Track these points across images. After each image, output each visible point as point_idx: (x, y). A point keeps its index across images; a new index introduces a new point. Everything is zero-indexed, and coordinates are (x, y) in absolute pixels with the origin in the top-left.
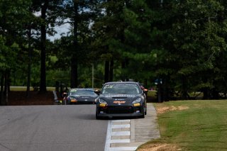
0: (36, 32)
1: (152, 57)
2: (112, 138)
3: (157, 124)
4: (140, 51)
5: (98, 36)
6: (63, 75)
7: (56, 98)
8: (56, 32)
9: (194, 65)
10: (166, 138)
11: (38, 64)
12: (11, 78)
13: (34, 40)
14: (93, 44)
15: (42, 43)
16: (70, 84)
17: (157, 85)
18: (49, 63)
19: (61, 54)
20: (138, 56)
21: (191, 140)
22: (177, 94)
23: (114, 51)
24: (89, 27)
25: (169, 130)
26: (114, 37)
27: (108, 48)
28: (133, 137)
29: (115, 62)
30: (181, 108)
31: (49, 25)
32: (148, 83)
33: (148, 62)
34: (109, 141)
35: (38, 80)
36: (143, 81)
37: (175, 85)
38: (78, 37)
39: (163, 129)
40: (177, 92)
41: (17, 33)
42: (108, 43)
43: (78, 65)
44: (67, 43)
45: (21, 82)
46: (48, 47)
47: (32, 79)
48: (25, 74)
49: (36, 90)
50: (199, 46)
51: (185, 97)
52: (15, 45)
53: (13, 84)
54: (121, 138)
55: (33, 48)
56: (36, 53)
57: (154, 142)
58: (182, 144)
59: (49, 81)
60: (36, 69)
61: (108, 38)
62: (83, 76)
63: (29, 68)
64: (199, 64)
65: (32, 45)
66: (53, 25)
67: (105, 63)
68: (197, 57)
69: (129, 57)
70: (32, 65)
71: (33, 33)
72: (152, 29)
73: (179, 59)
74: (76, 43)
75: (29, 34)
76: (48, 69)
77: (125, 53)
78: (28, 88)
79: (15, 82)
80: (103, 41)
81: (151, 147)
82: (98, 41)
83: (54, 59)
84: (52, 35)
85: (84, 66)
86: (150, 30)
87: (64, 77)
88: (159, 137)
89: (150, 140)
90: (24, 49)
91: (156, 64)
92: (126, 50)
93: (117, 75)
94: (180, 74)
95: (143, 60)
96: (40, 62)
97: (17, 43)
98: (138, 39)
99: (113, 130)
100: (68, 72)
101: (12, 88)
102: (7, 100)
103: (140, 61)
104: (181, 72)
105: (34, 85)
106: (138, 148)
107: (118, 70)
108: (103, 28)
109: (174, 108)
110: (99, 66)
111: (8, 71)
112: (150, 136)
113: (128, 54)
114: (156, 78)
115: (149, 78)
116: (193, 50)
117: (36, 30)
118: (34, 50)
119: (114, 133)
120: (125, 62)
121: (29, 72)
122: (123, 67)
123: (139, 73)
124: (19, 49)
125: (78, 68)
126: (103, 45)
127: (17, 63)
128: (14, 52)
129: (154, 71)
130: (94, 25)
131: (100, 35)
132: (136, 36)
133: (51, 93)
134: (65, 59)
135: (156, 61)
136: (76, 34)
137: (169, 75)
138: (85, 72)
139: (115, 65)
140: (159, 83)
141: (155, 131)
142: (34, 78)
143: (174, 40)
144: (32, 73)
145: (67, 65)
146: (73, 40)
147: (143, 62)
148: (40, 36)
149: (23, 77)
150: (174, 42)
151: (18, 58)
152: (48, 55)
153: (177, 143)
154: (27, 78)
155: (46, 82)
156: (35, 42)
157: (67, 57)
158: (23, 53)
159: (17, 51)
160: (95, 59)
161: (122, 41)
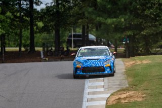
0: (25, 3)
1: (120, 21)
2: (89, 87)
3: (126, 76)
4: (110, 17)
5: (75, 5)
6: (48, 37)
7: (42, 57)
8: (41, 3)
9: (154, 27)
10: (133, 86)
11: (28, 29)
12: (6, 41)
13: (24, 9)
14: (72, 12)
15: (31, 12)
16: (54, 45)
17: (125, 44)
18: (37, 28)
19: (46, 20)
20: (109, 21)
21: (153, 88)
22: (141, 51)
23: (88, 17)
25: (136, 79)
26: (88, 6)
27: (84, 15)
28: (106, 87)
29: (90, 25)
30: (144, 62)
32: (118, 42)
33: (117, 25)
34: (87, 90)
35: (28, 42)
36: (113, 41)
37: (140, 43)
38: (60, 6)
39: (130, 79)
40: (141, 49)
41: (10, 4)
42: (84, 10)
43: (60, 29)
44: (51, 11)
45: (14, 44)
46: (36, 15)
47: (23, 42)
48: (17, 38)
49: (26, 50)
50: (158, 11)
51: (148, 53)
52: (9, 14)
53: (8, 45)
54: (97, 87)
55: (23, 16)
56: (26, 20)
57: (124, 90)
58: (146, 91)
59: (37, 43)
60: (26, 33)
61: (84, 7)
62: (64, 38)
63: (21, 32)
64: (158, 26)
65: (22, 14)
67: (82, 27)
68: (156, 20)
69: (102, 21)
70: (23, 30)
71: (23, 4)
73: (142, 22)
74: (57, 12)
75: (20, 5)
76: (36, 33)
77: (98, 18)
78: (20, 49)
79: (9, 44)
80: (80, 9)
81: (121, 94)
82: (76, 9)
83: (41, 24)
84: (38, 5)
85: (66, 30)
87: (49, 39)
88: (128, 86)
89: (120, 89)
90: (16, 17)
91: (124, 27)
92: (99, 16)
94: (143, 35)
95: (113, 23)
96: (29, 27)
97: (10, 12)
98: (109, 6)
99: (90, 81)
100: (52, 35)
101: (8, 49)
102: (3, 58)
103: (110, 25)
104: (144, 33)
105: (25, 46)
106: (111, 95)
109: (139, 62)
110: (77, 29)
111: (3, 35)
112: (120, 85)
113: (101, 18)
114: (124, 38)
115: (118, 38)
116: (153, 14)
117: (26, 1)
118: (24, 17)
119: (90, 84)
120: (99, 26)
121: (20, 36)
122: (97, 30)
123: (109, 34)
124: (12, 17)
125: (60, 32)
126: (80, 12)
127: (11, 28)
128: (9, 20)
129: (122, 32)
131: (77, 5)
132: (107, 4)
133: (39, 52)
134: (49, 24)
135: (123, 24)
136: (58, 4)
137: (134, 35)
138: (66, 35)
139: (90, 28)
140: (126, 42)
141: (124, 81)
142: (25, 40)
143: (138, 7)
144: (23, 36)
145: (51, 29)
146: (56, 9)
147: (113, 25)
148: (28, 6)
149: (16, 40)
150: (138, 9)
151: (12, 25)
152: (35, 22)
153: (142, 90)
154: (19, 40)
155: (35, 44)
156: (24, 11)
157: (51, 23)
158: (15, 20)
159: (10, 18)
160: (74, 24)
161: (96, 9)
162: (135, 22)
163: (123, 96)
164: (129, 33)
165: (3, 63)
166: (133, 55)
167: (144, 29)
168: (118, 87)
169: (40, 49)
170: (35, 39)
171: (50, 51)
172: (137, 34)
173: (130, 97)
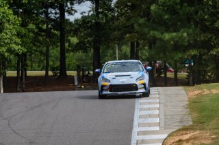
0: (54, 12)
1: (182, 36)
2: (139, 125)
3: (189, 110)
4: (168, 30)
5: (121, 15)
6: (84, 58)
7: (76, 84)
8: (76, 11)
10: (199, 124)
11: (57, 46)
12: (27, 62)
13: (52, 20)
14: (116, 23)
15: (61, 23)
17: (188, 67)
18: (69, 46)
19: (82, 34)
20: (167, 36)
22: (210, 77)
23: (139, 30)
24: (112, 5)
25: (202, 115)
26: (139, 15)
27: (133, 27)
28: (162, 124)
29: (141, 42)
30: (214, 91)
31: (69, 4)
33: (178, 42)
34: (136, 129)
35: (58, 64)
36: (172, 62)
37: (208, 66)
38: (100, 16)
39: (195, 115)
40: (209, 74)
41: (34, 13)
42: (133, 22)
43: (101, 47)
44: (88, 22)
45: (39, 66)
46: (68, 28)
47: (51, 63)
48: (42, 58)
49: (55, 75)
52: (31, 26)
53: (30, 68)
54: (150, 125)
55: (51, 29)
56: (55, 34)
57: (186, 129)
58: (216, 131)
59: (69, 65)
60: (55, 52)
61: (133, 17)
63: (48, 51)
65: (50, 26)
66: (72, 4)
67: (130, 44)
69: (157, 36)
70: (51, 47)
71: (51, 13)
72: (181, 6)
73: (211, 37)
74: (97, 23)
75: (47, 13)
76: (68, 51)
77: (152, 32)
78: (47, 73)
79: (32, 66)
80: (128, 19)
81: (182, 134)
82: (122, 20)
83: (74, 40)
84: (72, 14)
85: (108, 47)
86: (179, 7)
87: (85, 60)
88: (191, 123)
89: (181, 127)
90: (41, 30)
91: (186, 44)
92: (154, 29)
93: (143, 57)
94: (213, 54)
95: (172, 39)
96: (59, 44)
97: (33, 23)
98: (166, 17)
99: (141, 117)
100: (90, 54)
101: (29, 73)
102: (24, 86)
103: (169, 41)
104: (213, 52)
105: (53, 70)
106: (168, 136)
107: (144, 52)
108: (127, 6)
109: (207, 92)
110: (124, 47)
111: (24, 54)
112: (181, 122)
113: (156, 33)
114: (187, 59)
115: (179, 59)
117: (54, 9)
118: (53, 31)
119: (141, 121)
120: (152, 42)
121: (47, 55)
122: (150, 48)
123: (167, 53)
124: (36, 30)
125: (101, 51)
126: (128, 24)
127: (35, 45)
128: (31, 34)
129: (184, 51)
130: (117, 3)
131: (124, 14)
132: (164, 13)
133: (72, 77)
134: (86, 40)
135: (186, 40)
136: (98, 13)
137: (201, 55)
138: (108, 54)
139: (141, 46)
140: (190, 64)
141: (186, 117)
142: (53, 61)
143: (206, 17)
144: (51, 56)
145: (88, 47)
146: (95, 20)
147: (172, 42)
148: (58, 15)
149: (41, 61)
150: (206, 20)
151: (35, 40)
152: (67, 36)
153: (210, 129)
154: (45, 61)
155: (67, 66)
156: (53, 23)
157: (89, 39)
158: (40, 35)
159: (33, 32)
160: (119, 40)
161: (149, 20)
162: (202, 37)
163: (185, 137)
164: (193, 52)
165: (23, 91)
166: (199, 82)
167: (215, 47)
168: (178, 124)
169: (73, 73)
170: (67, 60)
171: (87, 76)
172: (204, 54)
173: (195, 138)
